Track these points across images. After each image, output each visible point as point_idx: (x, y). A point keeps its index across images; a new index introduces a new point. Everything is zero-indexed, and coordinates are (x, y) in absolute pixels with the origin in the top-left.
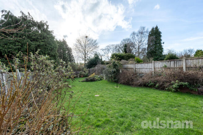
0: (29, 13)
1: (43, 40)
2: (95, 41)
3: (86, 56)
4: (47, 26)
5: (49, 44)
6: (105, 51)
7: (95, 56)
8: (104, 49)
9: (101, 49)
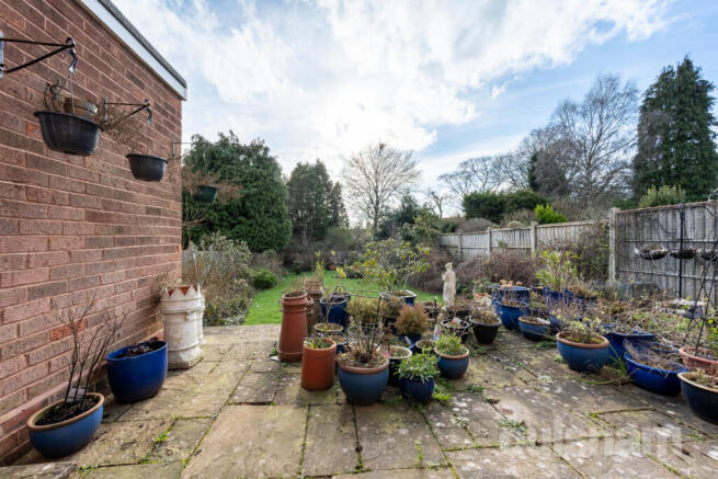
0: (231, 132)
1: (255, 184)
2: (408, 156)
3: (380, 206)
4: (266, 149)
5: (268, 190)
6: (453, 182)
7: (403, 206)
8: (451, 176)
9: (442, 177)
